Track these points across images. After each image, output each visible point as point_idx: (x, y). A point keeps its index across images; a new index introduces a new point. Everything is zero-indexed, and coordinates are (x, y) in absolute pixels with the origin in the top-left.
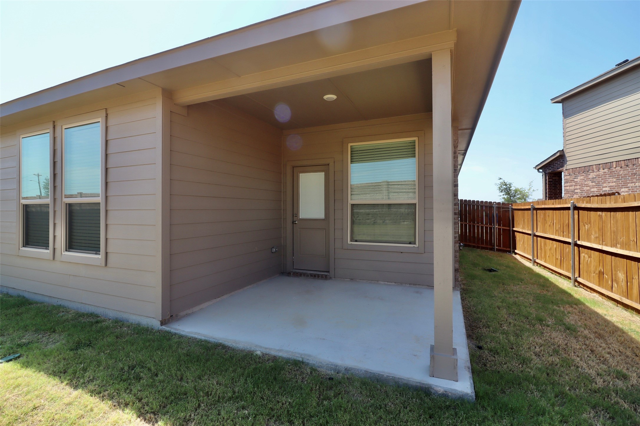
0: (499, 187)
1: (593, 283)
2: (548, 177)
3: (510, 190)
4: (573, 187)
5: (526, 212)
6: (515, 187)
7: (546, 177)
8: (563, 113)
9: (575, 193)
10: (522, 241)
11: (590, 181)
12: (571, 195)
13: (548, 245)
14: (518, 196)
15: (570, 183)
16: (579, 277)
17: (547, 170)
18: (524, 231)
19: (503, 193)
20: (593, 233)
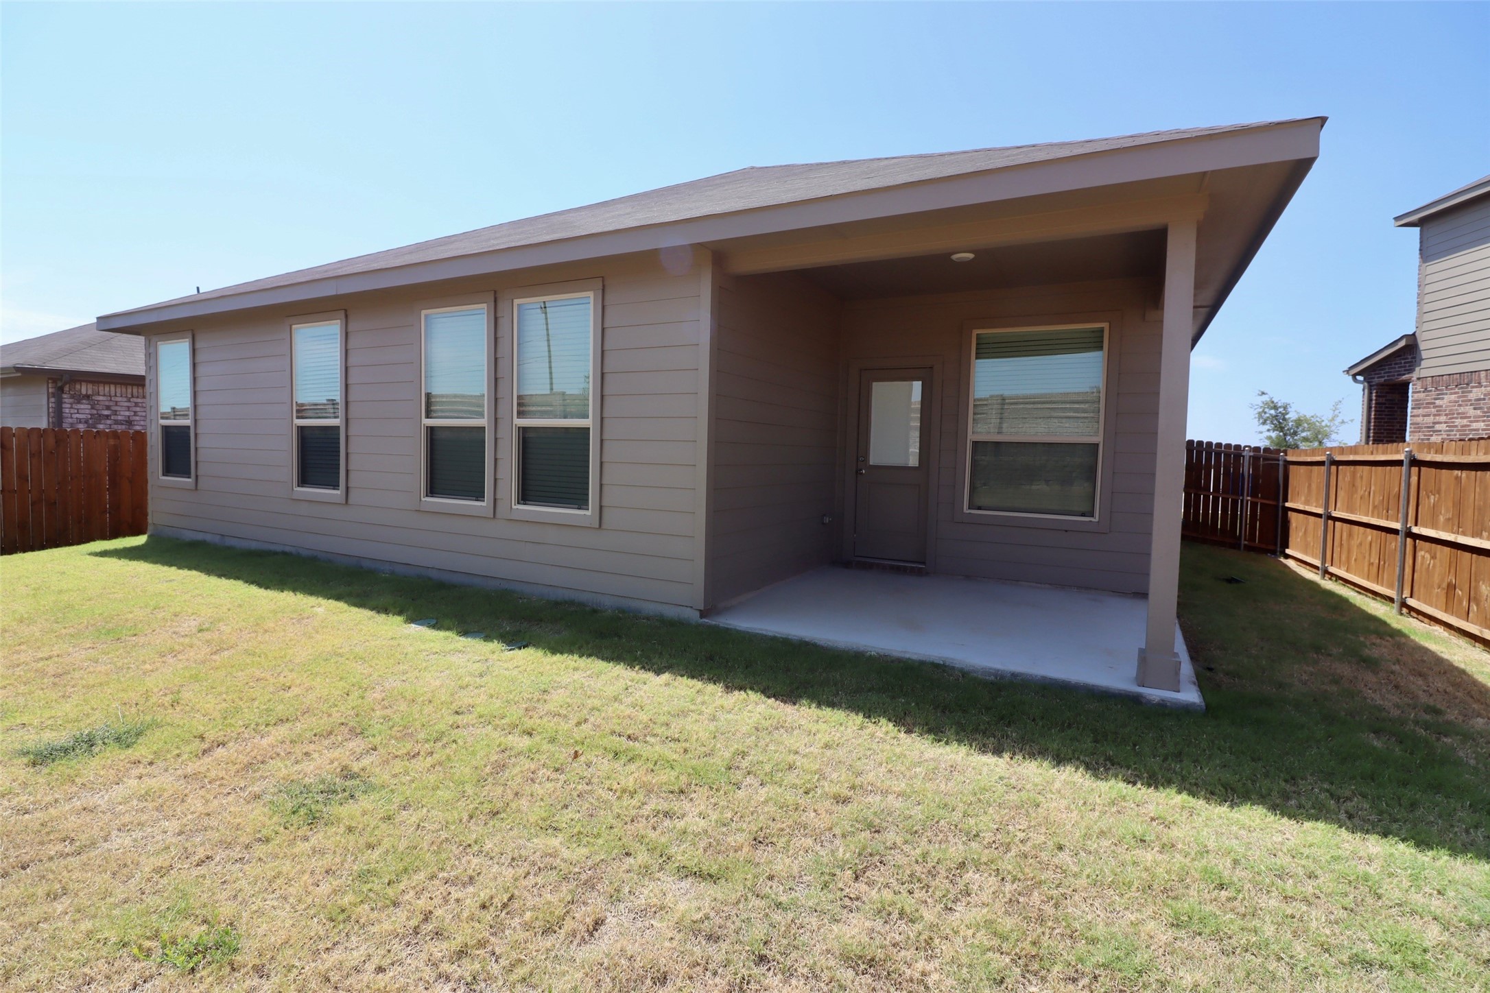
0: (1259, 413)
1: (1436, 607)
2: (1377, 393)
3: (1284, 419)
4: (1432, 417)
5: (1315, 468)
6: (1298, 413)
7: (1370, 394)
8: (1420, 250)
9: (1434, 431)
10: (1303, 530)
11: (1471, 405)
12: (1425, 435)
13: (1356, 537)
14: (1304, 434)
15: (1425, 408)
16: (1411, 597)
17: (1374, 378)
18: (1308, 508)
19: (1267, 427)
20: (1443, 512)
